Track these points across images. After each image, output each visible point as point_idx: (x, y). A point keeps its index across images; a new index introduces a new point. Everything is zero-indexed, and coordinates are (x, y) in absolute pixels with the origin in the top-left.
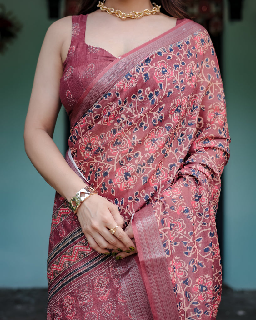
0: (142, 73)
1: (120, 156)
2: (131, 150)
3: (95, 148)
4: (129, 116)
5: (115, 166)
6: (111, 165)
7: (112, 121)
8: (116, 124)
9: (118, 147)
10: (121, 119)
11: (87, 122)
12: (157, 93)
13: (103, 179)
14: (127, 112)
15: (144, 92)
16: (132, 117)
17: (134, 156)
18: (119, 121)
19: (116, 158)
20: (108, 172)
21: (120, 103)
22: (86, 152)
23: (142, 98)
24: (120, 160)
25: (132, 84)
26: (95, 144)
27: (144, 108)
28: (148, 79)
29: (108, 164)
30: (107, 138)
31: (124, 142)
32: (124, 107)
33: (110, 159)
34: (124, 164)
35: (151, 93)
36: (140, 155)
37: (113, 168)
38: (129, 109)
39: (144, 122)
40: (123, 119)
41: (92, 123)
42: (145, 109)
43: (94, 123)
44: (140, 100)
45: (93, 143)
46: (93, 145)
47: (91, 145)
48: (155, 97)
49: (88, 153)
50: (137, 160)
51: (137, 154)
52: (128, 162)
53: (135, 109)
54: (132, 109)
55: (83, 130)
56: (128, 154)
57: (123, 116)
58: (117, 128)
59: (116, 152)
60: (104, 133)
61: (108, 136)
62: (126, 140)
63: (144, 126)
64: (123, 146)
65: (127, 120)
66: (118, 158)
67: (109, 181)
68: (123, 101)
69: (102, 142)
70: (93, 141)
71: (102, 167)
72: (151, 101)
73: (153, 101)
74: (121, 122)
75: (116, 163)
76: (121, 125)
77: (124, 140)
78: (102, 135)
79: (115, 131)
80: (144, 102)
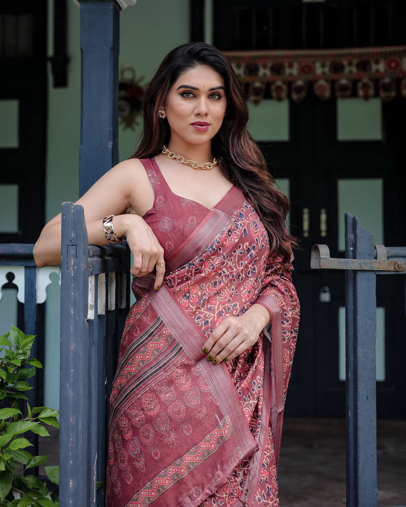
0: (242, 229)
1: (221, 306)
2: (229, 300)
3: (194, 298)
4: (229, 270)
5: (216, 315)
6: (212, 314)
7: (213, 274)
8: (217, 277)
9: (218, 297)
10: (222, 272)
11: (186, 274)
12: (254, 247)
13: (204, 328)
14: (228, 266)
15: (243, 246)
16: (233, 271)
17: (232, 307)
18: (220, 274)
19: (216, 308)
20: (209, 321)
21: (224, 258)
22: (183, 300)
23: (241, 253)
24: (220, 310)
25: (234, 240)
26: (195, 294)
27: (243, 262)
28: (246, 234)
29: (208, 313)
30: (207, 289)
31: (224, 292)
32: (226, 261)
33: (211, 308)
34: (223, 315)
35: (249, 248)
36: (238, 306)
37: (214, 317)
38: (230, 263)
39: (241, 274)
40: (224, 272)
41: (191, 275)
42: (245, 263)
43: (193, 275)
44: (240, 255)
45: (192, 292)
46: (192, 294)
47: (189, 294)
48: (253, 251)
49: (185, 301)
50: (235, 311)
51: (235, 305)
52: (226, 313)
53: (235, 264)
54: (233, 263)
55: (179, 281)
56: (227, 304)
57: (224, 269)
58: (218, 280)
59: (217, 302)
60: (204, 284)
61: (208, 287)
62: (225, 290)
63: (241, 278)
64: (223, 297)
65: (228, 273)
66: (218, 308)
67: (210, 329)
68: (226, 255)
69: (202, 292)
70: (193, 290)
71: (202, 316)
72: (249, 255)
73: (251, 255)
74: (223, 275)
75: (216, 312)
76: (222, 278)
77: (223, 291)
78: (203, 286)
79: (215, 283)
80: (243, 256)
